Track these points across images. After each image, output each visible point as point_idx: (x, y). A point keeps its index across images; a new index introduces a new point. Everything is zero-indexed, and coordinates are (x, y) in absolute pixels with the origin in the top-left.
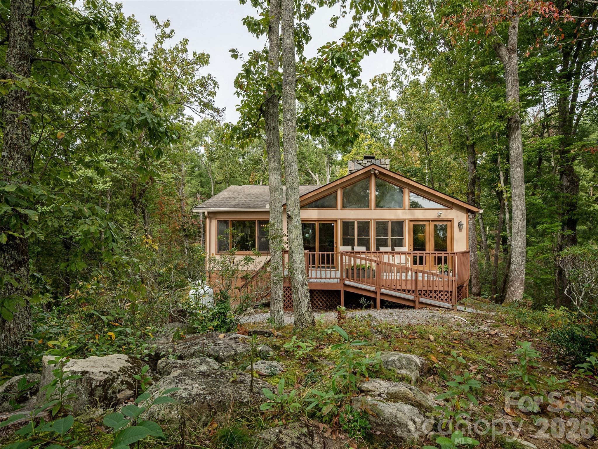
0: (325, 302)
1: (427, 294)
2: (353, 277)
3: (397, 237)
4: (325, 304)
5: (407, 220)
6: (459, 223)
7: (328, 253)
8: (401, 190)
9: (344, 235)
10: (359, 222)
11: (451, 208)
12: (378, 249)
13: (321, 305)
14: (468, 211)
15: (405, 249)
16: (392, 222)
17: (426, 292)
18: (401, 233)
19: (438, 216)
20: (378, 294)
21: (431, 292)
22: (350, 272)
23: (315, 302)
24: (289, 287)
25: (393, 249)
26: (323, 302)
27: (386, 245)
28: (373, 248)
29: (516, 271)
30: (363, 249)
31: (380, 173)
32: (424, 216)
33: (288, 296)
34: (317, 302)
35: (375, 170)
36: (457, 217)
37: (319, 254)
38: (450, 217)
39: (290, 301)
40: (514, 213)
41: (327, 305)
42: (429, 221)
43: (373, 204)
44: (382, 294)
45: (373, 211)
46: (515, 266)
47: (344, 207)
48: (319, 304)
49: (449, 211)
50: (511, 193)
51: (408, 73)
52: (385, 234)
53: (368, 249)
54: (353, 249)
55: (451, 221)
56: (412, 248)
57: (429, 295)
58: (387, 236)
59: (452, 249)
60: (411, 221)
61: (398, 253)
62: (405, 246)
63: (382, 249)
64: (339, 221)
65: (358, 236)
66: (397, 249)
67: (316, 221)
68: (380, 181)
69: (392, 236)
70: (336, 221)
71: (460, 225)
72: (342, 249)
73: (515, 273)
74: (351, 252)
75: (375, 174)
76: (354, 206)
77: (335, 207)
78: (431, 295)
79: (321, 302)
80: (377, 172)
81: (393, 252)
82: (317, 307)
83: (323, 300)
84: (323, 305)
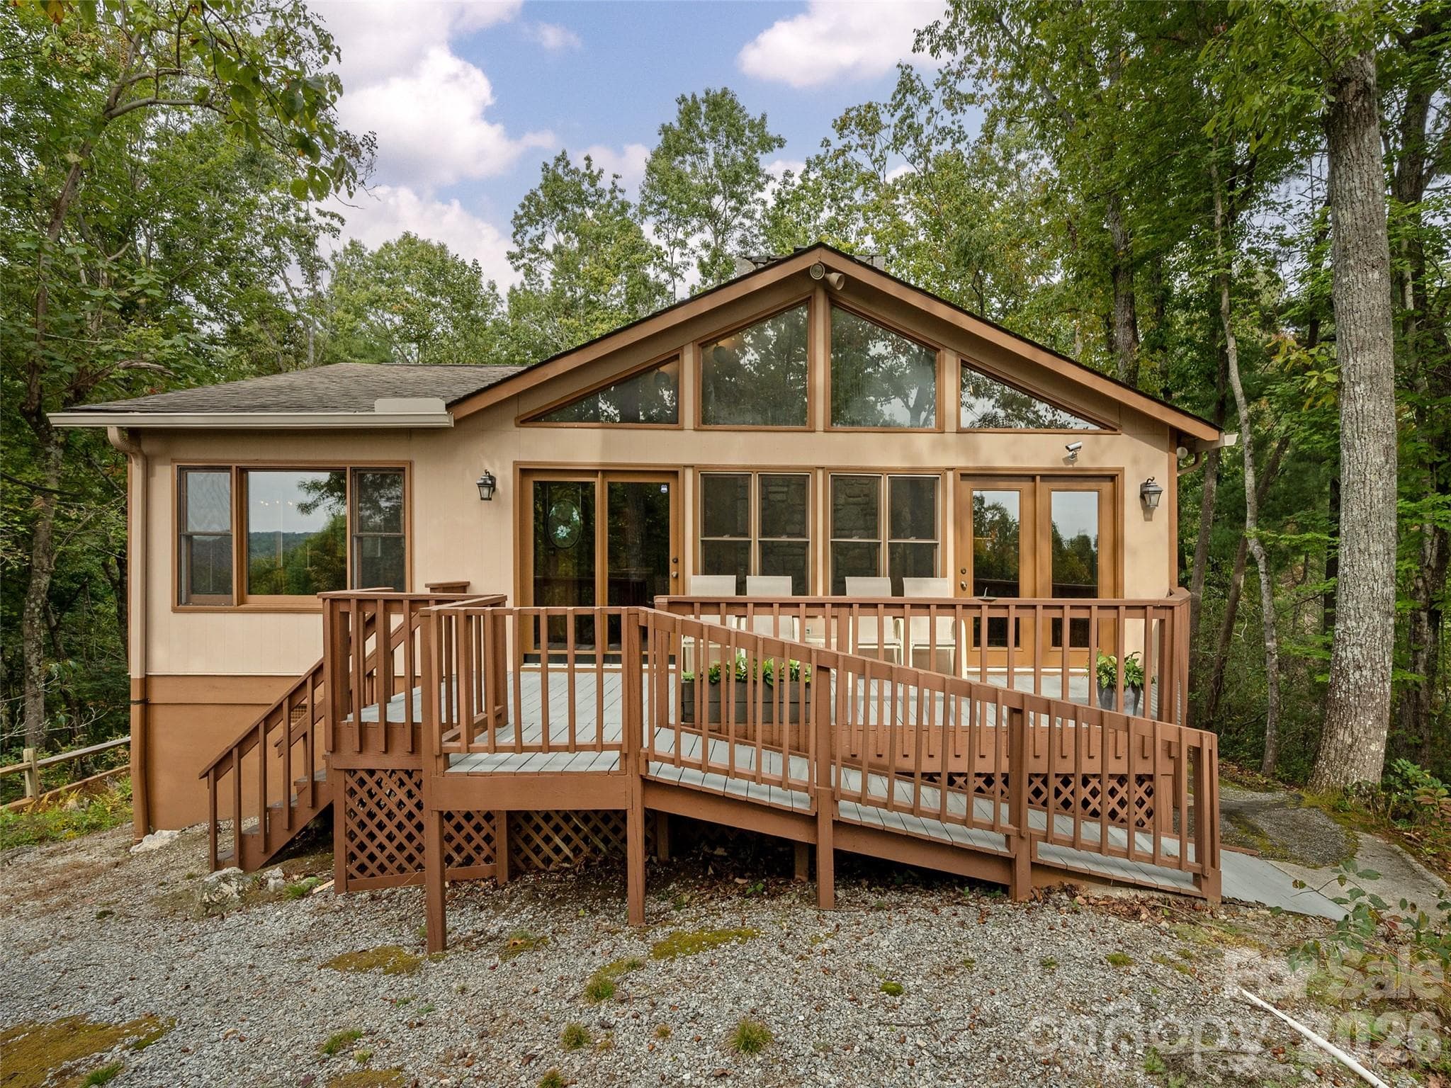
0: (585, 839)
1: (1048, 793)
2: (716, 717)
3: (913, 540)
4: (586, 850)
5: (950, 474)
6: (1146, 484)
7: (558, 610)
8: (930, 356)
9: (706, 532)
10: (769, 480)
11: (1113, 430)
12: (839, 588)
13: (567, 851)
14: (1179, 438)
15: (942, 587)
16: (894, 481)
17: (1045, 782)
18: (926, 525)
19: (1066, 460)
20: (825, 828)
21: (1066, 782)
22: (704, 695)
23: (538, 840)
24: (409, 774)
25: (898, 589)
26: (577, 840)
27: (871, 570)
28: (820, 588)
29: (1359, 668)
30: (780, 586)
31: (848, 280)
32: (1015, 459)
33: (410, 816)
34: (548, 840)
35: (830, 270)
36: (1135, 461)
37: (537, 619)
38: (1108, 462)
39: (410, 848)
40: (1350, 447)
41: (595, 850)
42: (1033, 478)
43: (820, 408)
44: (839, 825)
45: (820, 436)
46: (1357, 651)
47: (706, 420)
48: (557, 850)
49: (1106, 439)
50: (1339, 372)
51: (936, 102)
52: (866, 528)
53: (800, 586)
54: (741, 588)
55: (1112, 478)
56: (969, 580)
57: (1058, 793)
58: (875, 535)
59: (1117, 588)
60: (964, 476)
61: (922, 606)
62: (944, 575)
63: (858, 587)
64: (689, 474)
65: (764, 533)
66: (916, 588)
67: (595, 473)
68: (846, 321)
69: (893, 536)
70: (674, 473)
71: (1146, 494)
72: (700, 585)
73: (1354, 676)
74: (730, 604)
75: (825, 283)
76: (748, 417)
77: (672, 419)
78: (1066, 793)
79: (567, 840)
80: (834, 277)
81: (897, 600)
82: (548, 861)
83: (577, 830)
84: (577, 851)
